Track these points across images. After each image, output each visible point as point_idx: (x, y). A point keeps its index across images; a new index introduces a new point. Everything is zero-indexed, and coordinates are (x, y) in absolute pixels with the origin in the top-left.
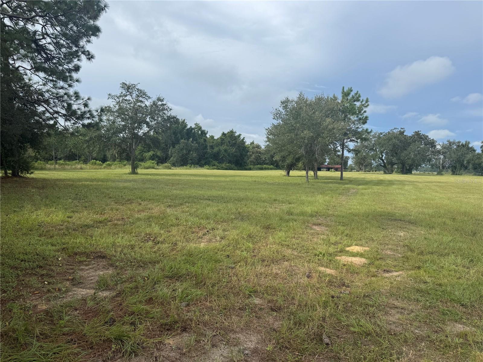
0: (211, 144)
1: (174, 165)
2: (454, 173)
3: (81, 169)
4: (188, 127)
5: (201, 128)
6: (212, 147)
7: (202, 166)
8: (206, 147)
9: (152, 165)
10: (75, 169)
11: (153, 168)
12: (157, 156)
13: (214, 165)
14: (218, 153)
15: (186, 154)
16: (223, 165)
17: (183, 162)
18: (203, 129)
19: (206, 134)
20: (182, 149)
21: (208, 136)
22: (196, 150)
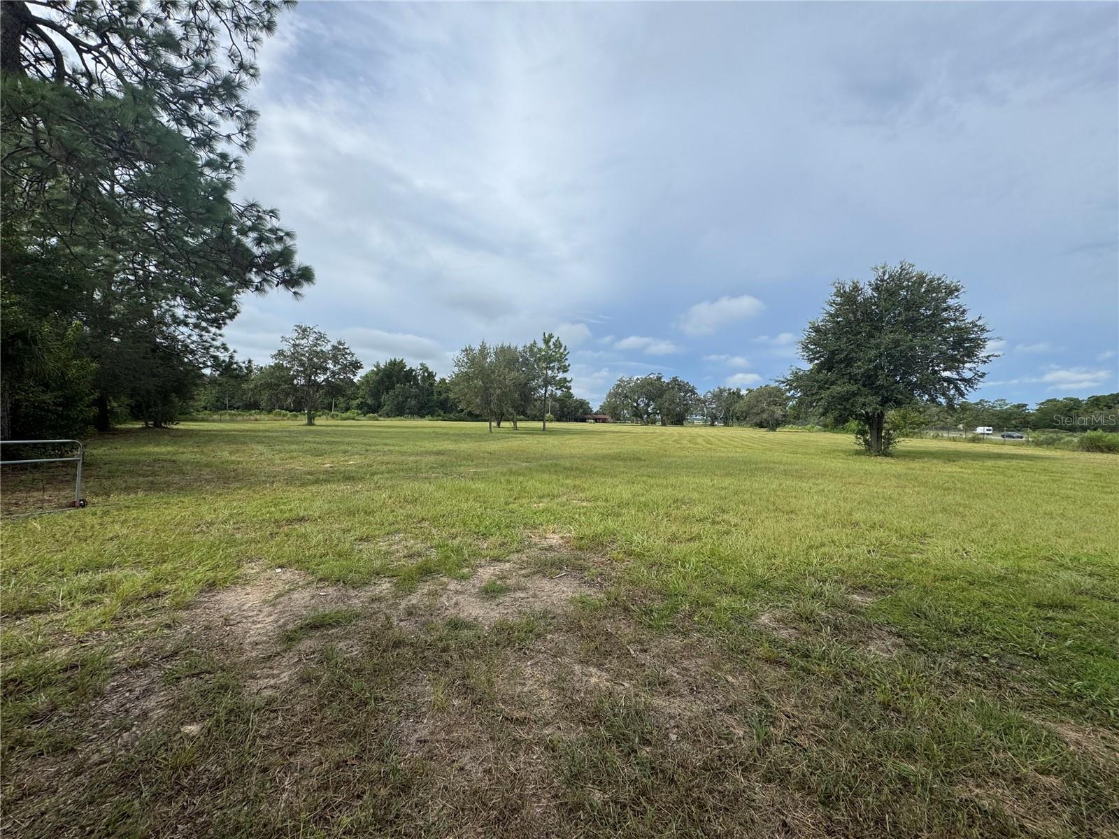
0: (439, 390)
1: (388, 416)
3: (256, 420)
4: (408, 368)
5: (427, 369)
6: (440, 393)
7: (422, 416)
8: (432, 392)
9: (351, 415)
10: (249, 420)
11: (353, 419)
12: (367, 405)
13: (440, 416)
14: (447, 399)
15: (403, 402)
16: (452, 416)
17: (399, 411)
18: (430, 370)
19: (434, 377)
20: (397, 396)
21: (437, 379)
22: (416, 397)
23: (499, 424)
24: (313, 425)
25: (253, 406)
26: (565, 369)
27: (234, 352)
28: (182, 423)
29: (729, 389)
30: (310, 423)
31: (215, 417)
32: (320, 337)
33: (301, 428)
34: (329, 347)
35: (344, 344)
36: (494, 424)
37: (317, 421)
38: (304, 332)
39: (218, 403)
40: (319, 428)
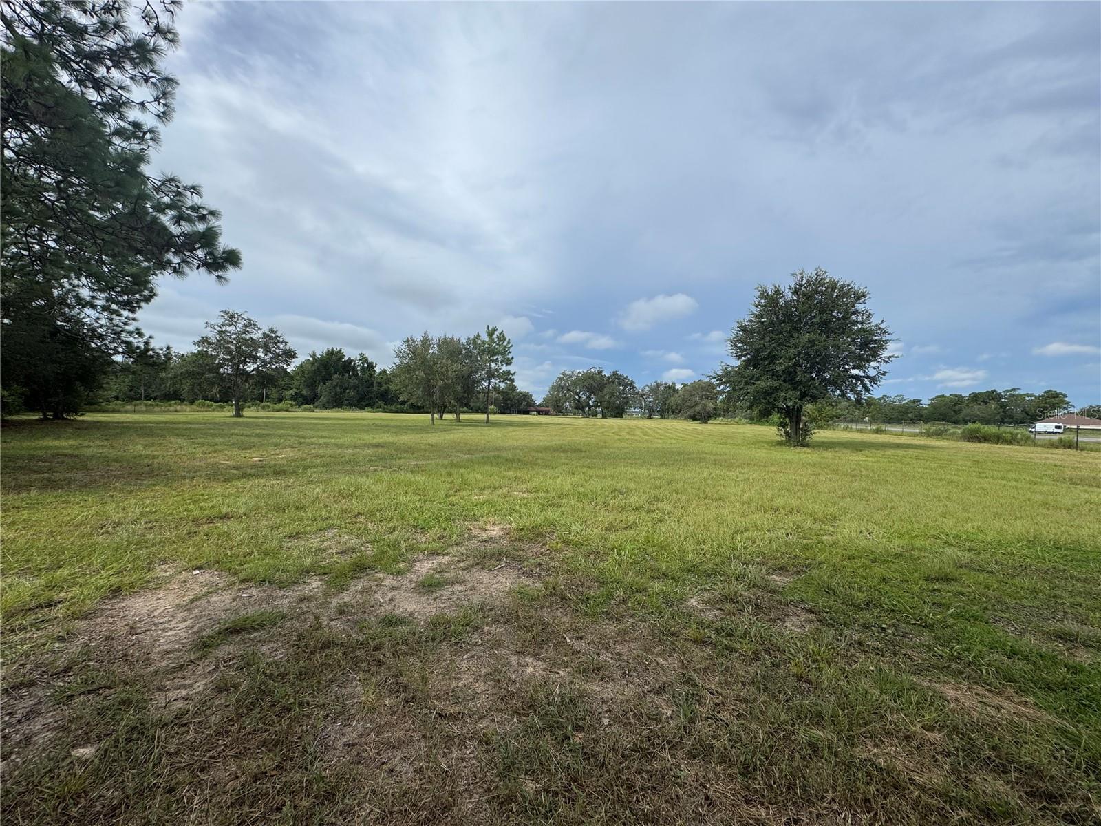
0: (379, 381)
1: (325, 407)
2: (662, 417)
3: (176, 411)
4: (346, 358)
5: (367, 359)
6: (380, 384)
7: (362, 408)
8: (372, 384)
9: (285, 407)
10: (168, 411)
11: (287, 410)
12: (302, 396)
13: (380, 407)
14: (387, 391)
15: (341, 393)
16: (393, 408)
17: (337, 402)
18: (370, 361)
19: (374, 367)
20: (335, 387)
21: (378, 370)
22: (355, 387)
23: (441, 417)
24: (242, 416)
25: (173, 396)
26: (509, 362)
27: (150, 337)
28: (88, 414)
29: (665, 384)
30: (238, 415)
31: (129, 407)
32: (250, 324)
33: (227, 420)
34: (259, 335)
35: (276, 332)
36: (436, 416)
37: (246, 413)
38: (231, 318)
39: (132, 393)
40: (248, 420)
